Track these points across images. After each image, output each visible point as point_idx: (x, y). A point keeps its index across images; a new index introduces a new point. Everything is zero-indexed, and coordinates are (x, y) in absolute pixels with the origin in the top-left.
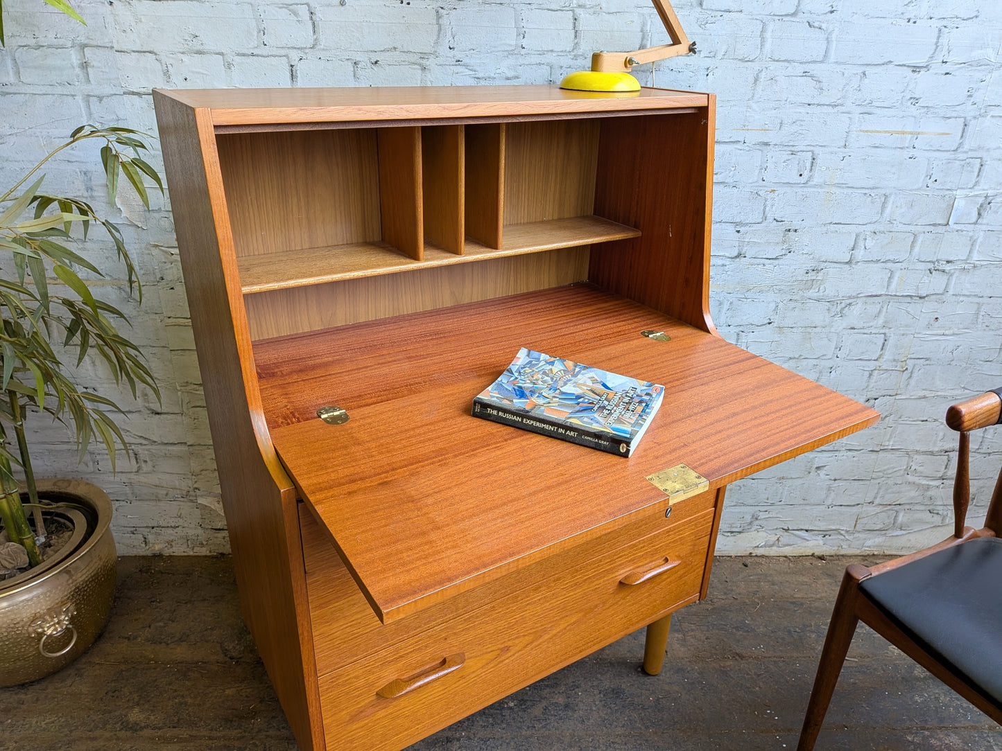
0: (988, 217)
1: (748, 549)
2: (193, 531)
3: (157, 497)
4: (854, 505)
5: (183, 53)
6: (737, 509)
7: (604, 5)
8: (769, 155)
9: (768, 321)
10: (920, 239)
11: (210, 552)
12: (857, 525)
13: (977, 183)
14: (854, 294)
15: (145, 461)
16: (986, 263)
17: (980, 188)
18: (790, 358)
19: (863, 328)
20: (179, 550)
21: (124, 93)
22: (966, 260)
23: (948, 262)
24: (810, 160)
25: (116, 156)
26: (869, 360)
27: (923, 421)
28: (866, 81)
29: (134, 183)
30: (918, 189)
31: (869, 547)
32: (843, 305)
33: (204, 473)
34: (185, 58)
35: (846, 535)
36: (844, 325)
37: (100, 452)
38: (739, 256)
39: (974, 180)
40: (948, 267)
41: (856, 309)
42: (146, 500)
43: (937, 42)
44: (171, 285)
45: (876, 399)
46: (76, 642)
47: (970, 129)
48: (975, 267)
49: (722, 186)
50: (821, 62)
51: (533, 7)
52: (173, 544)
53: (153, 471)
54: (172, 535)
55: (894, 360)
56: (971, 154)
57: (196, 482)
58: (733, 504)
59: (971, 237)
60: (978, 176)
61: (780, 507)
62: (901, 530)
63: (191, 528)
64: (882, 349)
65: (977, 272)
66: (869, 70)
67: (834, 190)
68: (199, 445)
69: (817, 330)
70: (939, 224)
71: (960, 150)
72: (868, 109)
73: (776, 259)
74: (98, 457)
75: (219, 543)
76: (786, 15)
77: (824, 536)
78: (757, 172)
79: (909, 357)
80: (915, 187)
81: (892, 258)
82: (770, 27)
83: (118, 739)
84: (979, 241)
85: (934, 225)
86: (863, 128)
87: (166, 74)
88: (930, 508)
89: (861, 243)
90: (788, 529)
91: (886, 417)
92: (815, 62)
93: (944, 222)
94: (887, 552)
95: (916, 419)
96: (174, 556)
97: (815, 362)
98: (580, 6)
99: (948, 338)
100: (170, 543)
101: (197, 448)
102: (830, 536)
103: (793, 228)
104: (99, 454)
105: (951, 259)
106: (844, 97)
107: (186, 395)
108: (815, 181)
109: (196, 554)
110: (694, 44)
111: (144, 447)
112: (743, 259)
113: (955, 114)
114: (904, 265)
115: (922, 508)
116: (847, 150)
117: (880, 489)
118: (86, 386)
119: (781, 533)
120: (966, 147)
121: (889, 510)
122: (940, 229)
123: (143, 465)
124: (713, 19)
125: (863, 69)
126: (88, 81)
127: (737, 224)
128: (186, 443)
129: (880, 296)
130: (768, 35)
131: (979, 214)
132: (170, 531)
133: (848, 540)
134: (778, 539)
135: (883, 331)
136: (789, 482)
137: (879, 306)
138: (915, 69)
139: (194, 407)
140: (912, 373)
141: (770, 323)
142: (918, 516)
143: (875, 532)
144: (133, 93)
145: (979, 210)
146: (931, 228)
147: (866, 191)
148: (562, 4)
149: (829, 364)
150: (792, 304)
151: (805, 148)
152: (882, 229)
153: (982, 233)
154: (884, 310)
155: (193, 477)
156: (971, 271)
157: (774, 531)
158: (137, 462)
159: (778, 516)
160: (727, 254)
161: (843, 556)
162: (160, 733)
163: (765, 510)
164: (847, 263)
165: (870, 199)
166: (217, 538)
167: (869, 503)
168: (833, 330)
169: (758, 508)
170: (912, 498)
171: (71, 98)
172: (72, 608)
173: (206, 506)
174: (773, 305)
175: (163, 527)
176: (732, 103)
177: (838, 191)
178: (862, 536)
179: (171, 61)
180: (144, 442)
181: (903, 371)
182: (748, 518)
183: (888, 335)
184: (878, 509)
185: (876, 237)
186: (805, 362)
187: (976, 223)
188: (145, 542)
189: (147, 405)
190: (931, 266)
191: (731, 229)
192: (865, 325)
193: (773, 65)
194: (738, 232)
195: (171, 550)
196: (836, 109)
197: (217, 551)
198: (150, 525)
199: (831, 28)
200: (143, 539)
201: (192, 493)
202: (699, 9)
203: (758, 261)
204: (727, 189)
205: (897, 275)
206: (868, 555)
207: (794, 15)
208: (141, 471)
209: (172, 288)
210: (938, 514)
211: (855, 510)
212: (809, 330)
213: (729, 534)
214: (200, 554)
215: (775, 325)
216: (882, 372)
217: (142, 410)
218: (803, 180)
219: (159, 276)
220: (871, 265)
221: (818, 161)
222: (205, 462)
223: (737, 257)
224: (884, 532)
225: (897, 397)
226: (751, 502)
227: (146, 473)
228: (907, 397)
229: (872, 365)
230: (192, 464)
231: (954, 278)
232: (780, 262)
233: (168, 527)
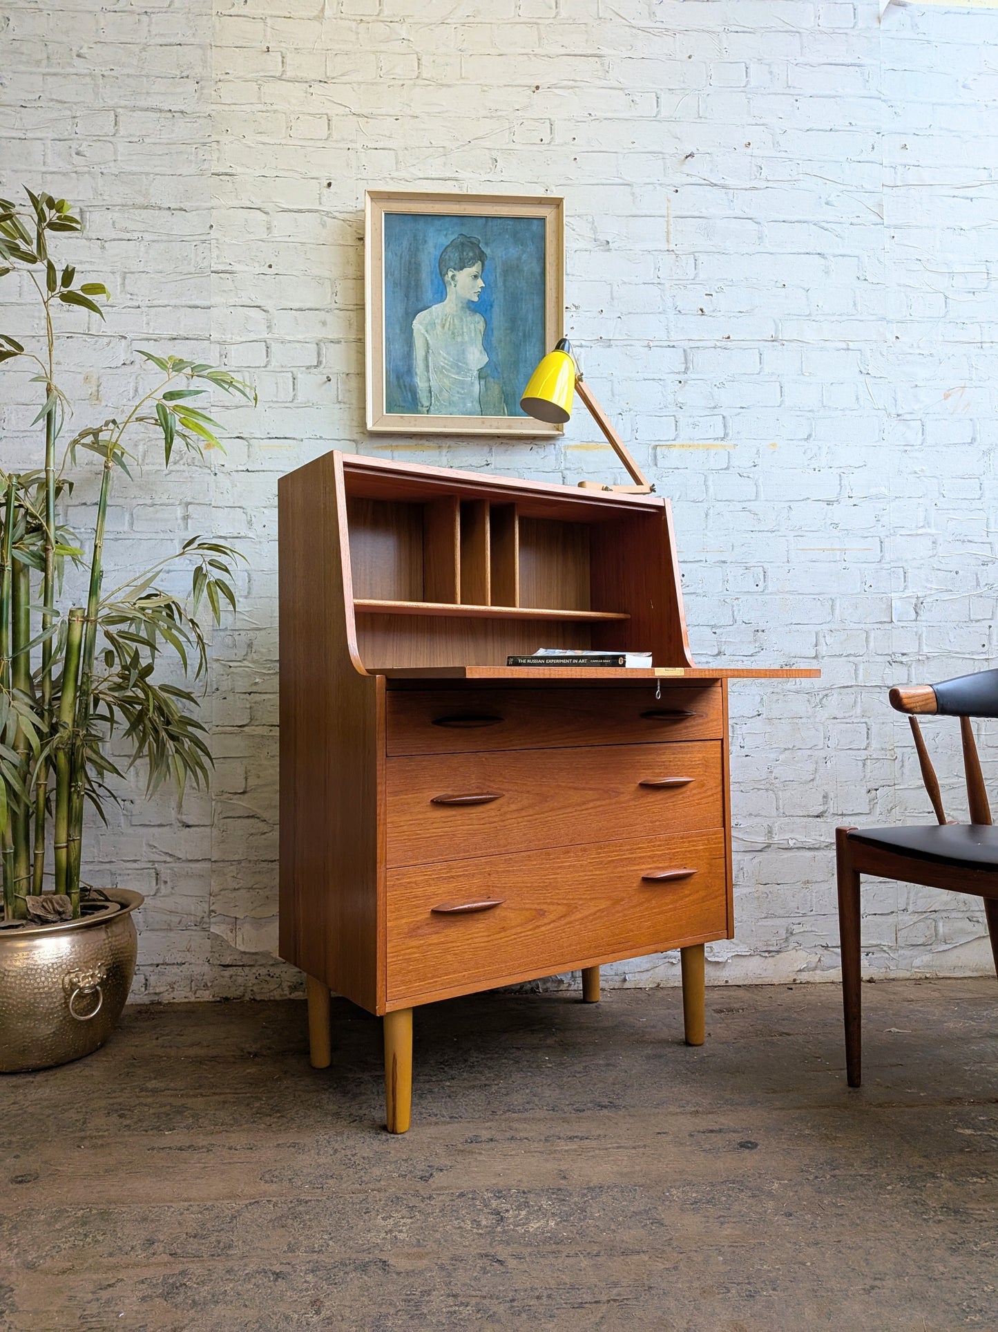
0: (924, 615)
1: (790, 974)
2: (201, 969)
3: (169, 925)
4: (888, 914)
5: (265, 507)
6: (769, 922)
7: (584, 468)
8: (728, 570)
9: (757, 713)
10: (872, 634)
11: (213, 996)
12: (899, 939)
13: (906, 588)
14: (828, 686)
15: (166, 882)
16: (936, 654)
17: (910, 590)
18: (786, 749)
19: (845, 718)
20: (181, 995)
21: (214, 537)
22: (919, 651)
23: (903, 654)
24: (763, 573)
25: (205, 575)
26: (859, 749)
27: (929, 813)
28: (793, 512)
29: (212, 602)
30: (856, 594)
31: (918, 967)
32: (821, 696)
33: (223, 892)
34: (266, 511)
35: (889, 952)
36: (827, 716)
37: (122, 872)
38: (719, 653)
39: (903, 585)
40: (904, 659)
41: (834, 700)
42: (157, 930)
43: (840, 484)
44: (224, 696)
45: (876, 790)
46: (103, 1004)
47: (886, 544)
48: (928, 658)
49: (694, 596)
50: (755, 500)
51: (532, 470)
52: (175, 986)
53: (172, 894)
54: (176, 974)
55: (882, 749)
56: (893, 564)
57: (213, 903)
58: (763, 915)
59: (916, 632)
60: (905, 581)
61: (813, 918)
62: (946, 943)
63: (198, 965)
64: (868, 738)
65: (931, 663)
66: (793, 505)
67: (787, 596)
68: (223, 861)
69: (804, 720)
70: (885, 622)
71: (883, 561)
72: (800, 534)
73: (751, 656)
74: (119, 878)
75: (224, 983)
76: (722, 469)
77: (867, 955)
78: (721, 584)
79: (895, 745)
80: (855, 592)
81: (853, 653)
82: (711, 478)
83: (139, 1097)
84: (924, 636)
85: (881, 622)
86: (799, 547)
87: (250, 523)
88: (968, 914)
89: (822, 640)
90: (828, 946)
91: (892, 809)
92: (750, 500)
93: (889, 620)
94: (941, 975)
95: (921, 811)
96: (174, 1003)
97: (809, 752)
98: (566, 469)
99: (926, 725)
100: (172, 986)
101: (221, 864)
102: (873, 954)
103: (760, 629)
104: (120, 875)
105: (905, 652)
106: (778, 525)
107: (219, 804)
108: (770, 590)
109: (198, 1000)
110: (654, 485)
111: (167, 865)
112: (723, 656)
113: (869, 534)
114: (865, 658)
115: (960, 915)
116: (790, 565)
117: (909, 893)
118: (124, 798)
119: (822, 952)
120: (887, 559)
121: (926, 918)
122: (887, 626)
123: (163, 887)
124: (667, 474)
125: (788, 504)
126: (187, 528)
127: (713, 626)
128: (210, 859)
129: (851, 687)
130: (710, 483)
131: (916, 613)
132: (175, 969)
133: (893, 959)
134: (820, 960)
135: (863, 720)
136: (815, 887)
137: (853, 696)
138: (829, 503)
139: (225, 818)
140: (902, 761)
141: (759, 715)
142: (959, 925)
143: (919, 947)
144: (221, 537)
145: (915, 609)
146: (879, 626)
147: (815, 597)
148: (553, 468)
149: (822, 754)
150: (775, 697)
151: (756, 565)
152: (837, 627)
153: (924, 629)
154: (859, 699)
155: (212, 898)
156: (926, 662)
157: (813, 949)
158: (157, 884)
159: (813, 929)
160: (709, 653)
161: (893, 980)
162: (182, 1092)
163: (797, 922)
164: (814, 658)
165: (819, 602)
166: (223, 977)
167: (903, 910)
168: (817, 720)
169: (790, 920)
170: (946, 903)
171: (169, 542)
172: (104, 968)
173: (218, 935)
174: (758, 699)
175: (168, 965)
176: (691, 532)
177: (791, 597)
178: (907, 952)
179: (255, 513)
180: (168, 859)
181: (894, 760)
182: (783, 934)
183: (869, 723)
184: (915, 918)
185: (833, 635)
186: (799, 753)
187: (916, 620)
188: (146, 984)
189: (179, 817)
190: (889, 659)
191: (708, 630)
192: (847, 715)
193: (718, 504)
194: (715, 633)
195: (172, 995)
196: (774, 534)
197: (221, 995)
198: (155, 962)
199: (757, 477)
200: (144, 981)
201: (206, 919)
202: (655, 468)
203: (737, 658)
204: (699, 598)
205: (861, 667)
206: (921, 979)
207: (727, 469)
208: (159, 894)
209: (225, 698)
210: (978, 922)
211: (891, 919)
212: (795, 720)
213: (767, 954)
214: (202, 1000)
215: (764, 716)
216: (874, 761)
217: (174, 823)
218: (760, 589)
219: (215, 687)
220: (836, 659)
221: (769, 574)
222: (226, 880)
223: (717, 655)
224: (929, 947)
225: (897, 787)
226: (781, 912)
227: (163, 896)
228: (906, 787)
229: (864, 754)
230: (212, 883)
231: (913, 670)
232: (756, 658)
233: (174, 964)
